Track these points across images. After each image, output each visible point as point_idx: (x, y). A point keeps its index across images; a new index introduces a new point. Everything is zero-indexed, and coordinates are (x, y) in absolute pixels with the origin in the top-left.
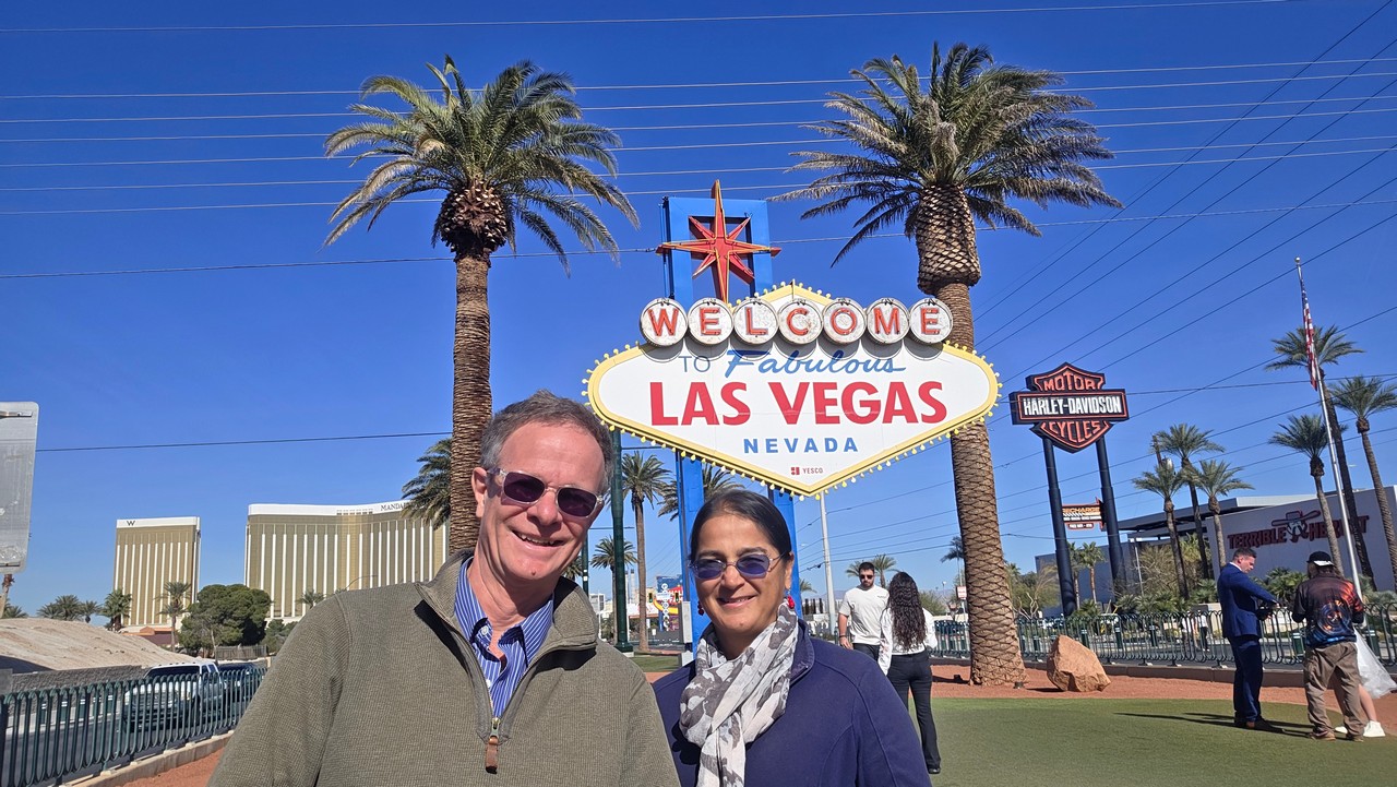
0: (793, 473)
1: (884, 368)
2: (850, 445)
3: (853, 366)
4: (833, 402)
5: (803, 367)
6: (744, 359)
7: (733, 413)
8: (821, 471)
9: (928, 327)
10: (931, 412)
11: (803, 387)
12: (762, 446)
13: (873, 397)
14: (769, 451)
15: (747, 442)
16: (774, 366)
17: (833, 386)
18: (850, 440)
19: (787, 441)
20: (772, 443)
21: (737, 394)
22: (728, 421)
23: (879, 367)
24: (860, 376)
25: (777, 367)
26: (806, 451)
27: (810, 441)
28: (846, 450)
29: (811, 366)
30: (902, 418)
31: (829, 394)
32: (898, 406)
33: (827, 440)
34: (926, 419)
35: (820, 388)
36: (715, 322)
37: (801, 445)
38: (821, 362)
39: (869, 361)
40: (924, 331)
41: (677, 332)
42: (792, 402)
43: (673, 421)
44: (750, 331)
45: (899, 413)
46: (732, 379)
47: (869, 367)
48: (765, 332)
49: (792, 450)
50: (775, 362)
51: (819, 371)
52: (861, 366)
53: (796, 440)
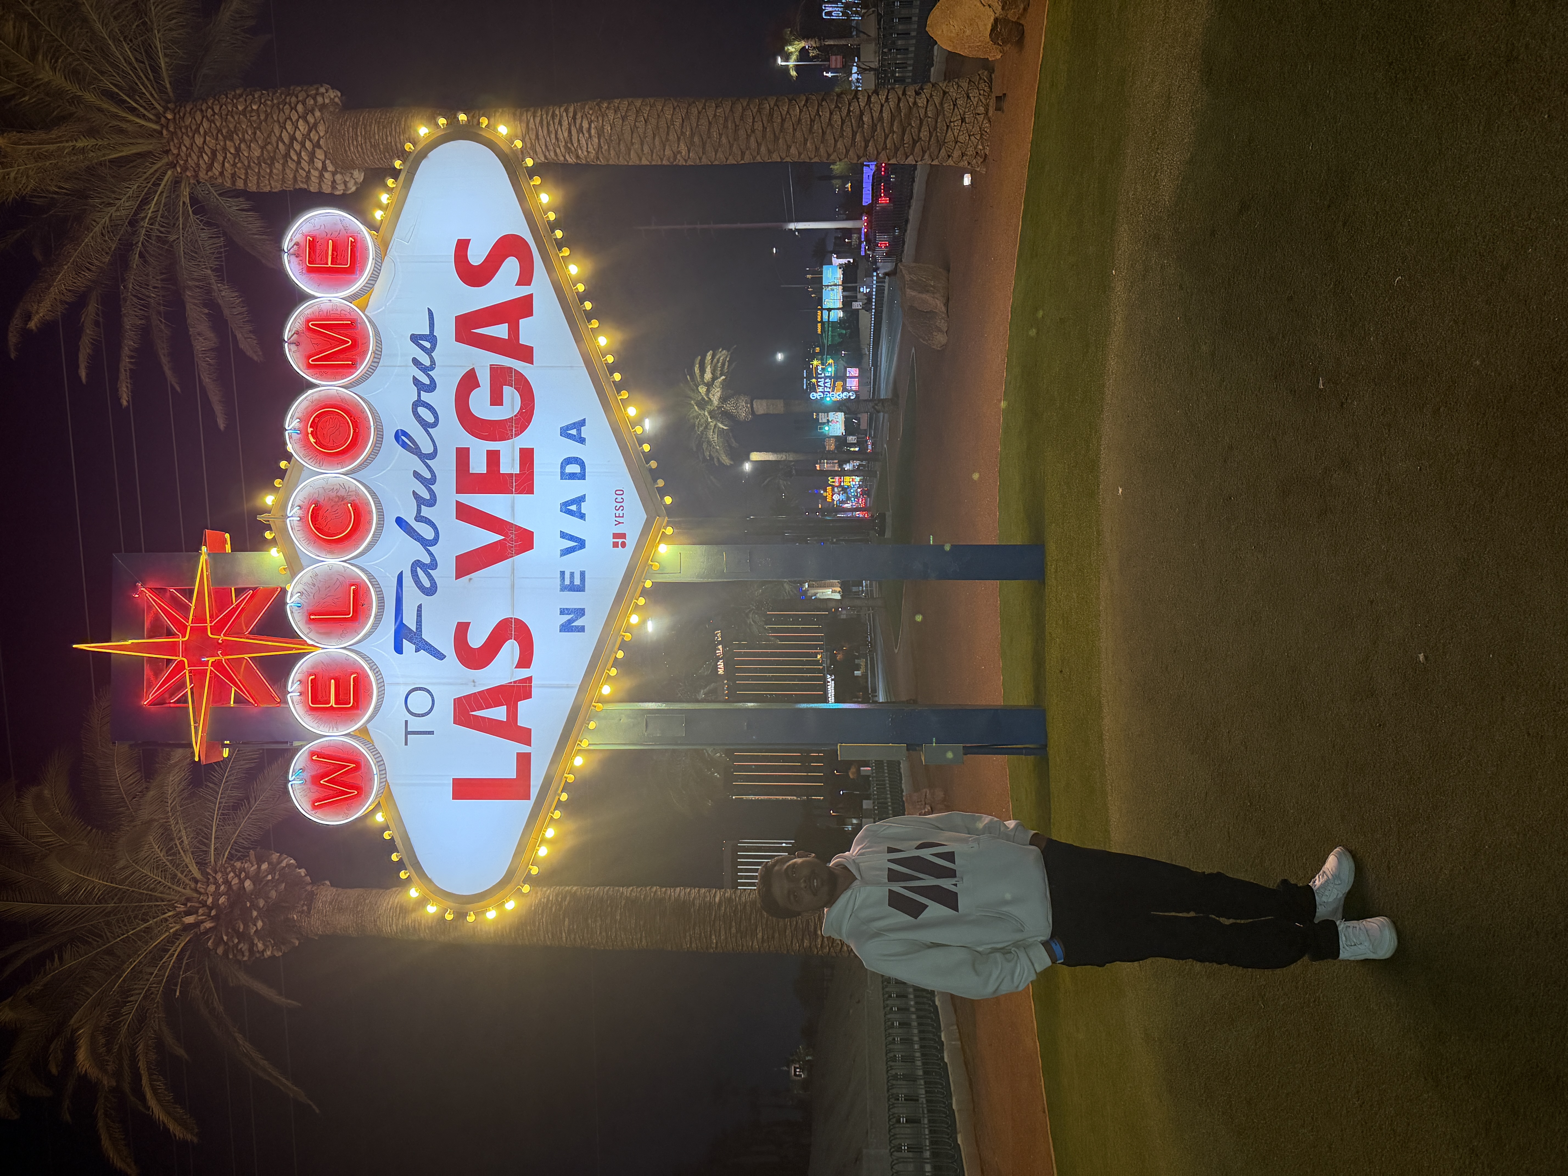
0: (624, 545)
2: (573, 432)
3: (422, 411)
4: (493, 457)
6: (410, 621)
7: (511, 649)
8: (619, 492)
10: (511, 266)
11: (465, 513)
12: (573, 600)
13: (484, 378)
14: (581, 588)
18: (564, 432)
19: (564, 552)
20: (567, 581)
21: (475, 639)
22: (525, 661)
23: (425, 361)
24: (443, 400)
26: (582, 516)
27: (564, 508)
28: (582, 441)
29: (426, 495)
30: (523, 322)
31: (477, 465)
32: (500, 331)
33: (564, 476)
34: (525, 277)
35: (467, 481)
37: (573, 526)
38: (416, 475)
43: (524, 762)
45: (514, 331)
49: (581, 544)
50: (417, 564)
51: (433, 480)
52: (425, 396)
53: (563, 535)
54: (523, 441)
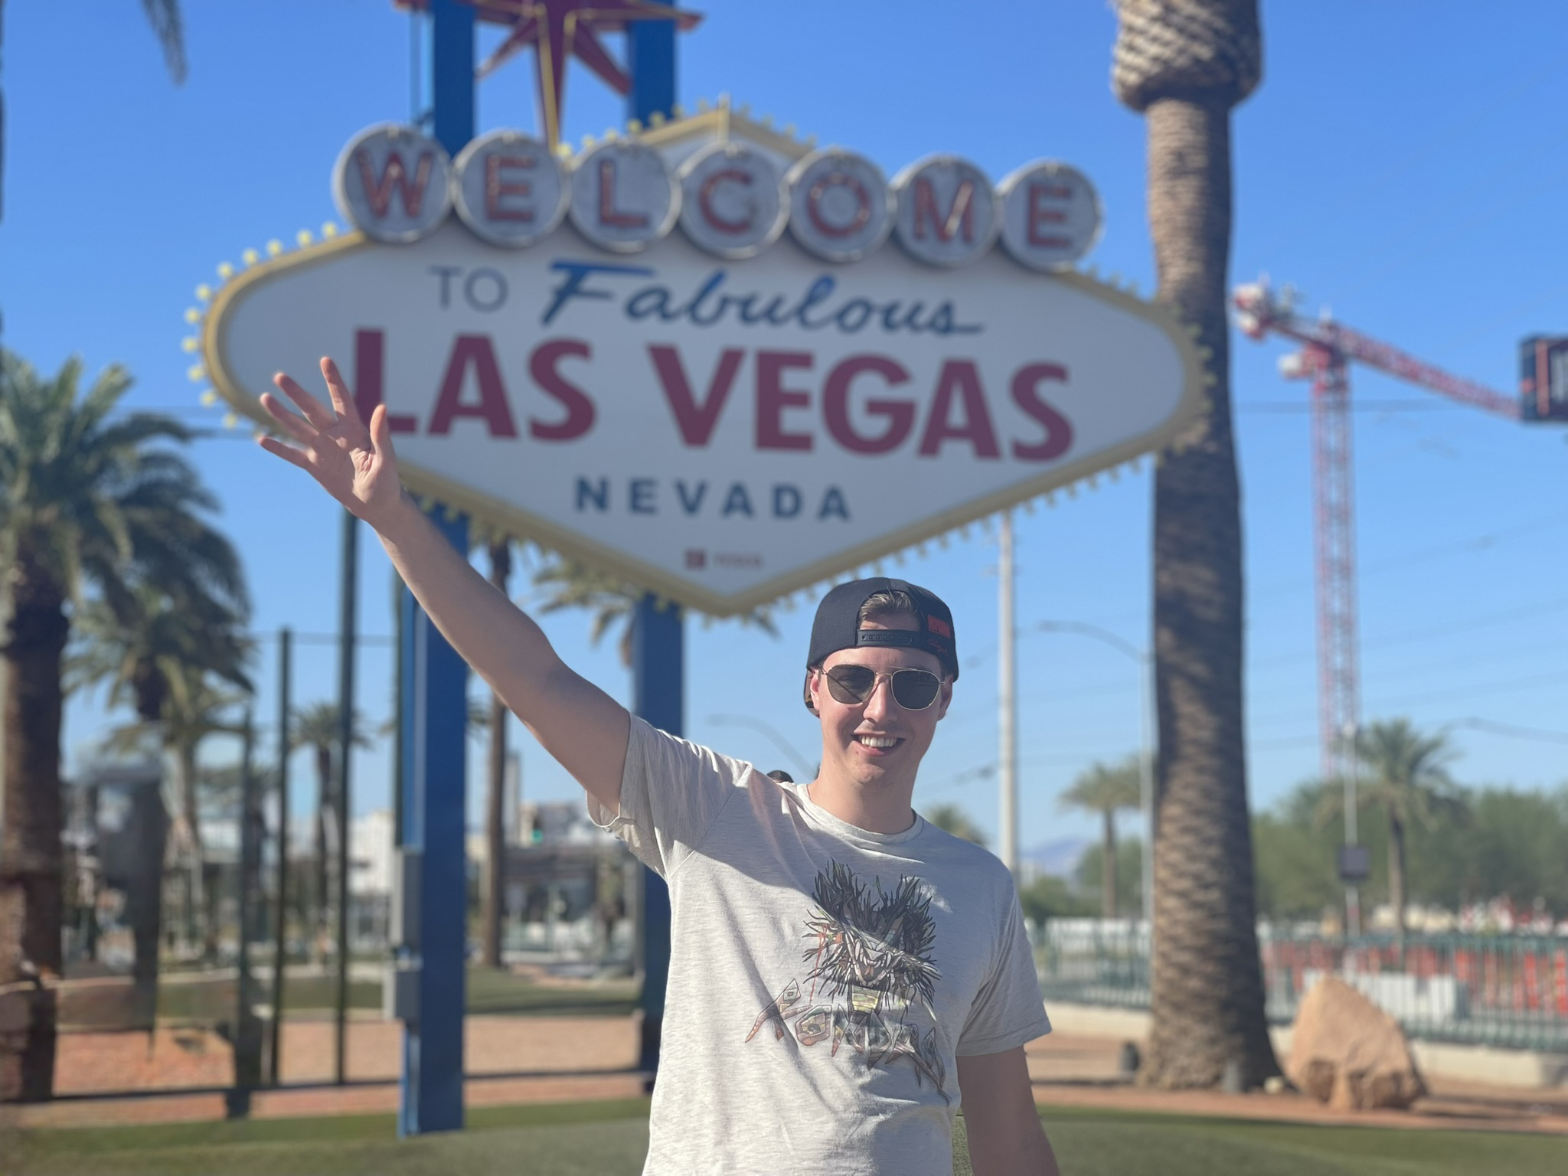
0: (690, 565)
1: (932, 325)
2: (834, 504)
3: (859, 312)
4: (800, 400)
5: (733, 311)
6: (593, 282)
7: (554, 412)
8: (758, 561)
9: (1046, 229)
10: (1035, 434)
11: (730, 361)
12: (619, 496)
13: (899, 393)
14: (635, 507)
15: (583, 487)
16: (660, 306)
17: (803, 361)
18: (834, 493)
19: (681, 488)
20: (643, 489)
21: (569, 368)
22: (542, 431)
23: (921, 320)
24: (873, 340)
25: (671, 308)
26: (726, 512)
27: (738, 490)
28: (822, 516)
29: (754, 310)
30: (964, 447)
31: (792, 380)
32: (957, 416)
33: (779, 491)
34: (1023, 452)
35: (771, 364)
36: (523, 189)
37: (715, 499)
38: (779, 301)
39: (895, 306)
40: (1034, 239)
41: (425, 212)
42: (698, 396)
43: (405, 425)
44: (609, 217)
45: (957, 434)
47: (896, 319)
48: (642, 222)
49: (691, 508)
50: (664, 295)
51: (773, 322)
52: (877, 316)
53: (702, 489)
54: (824, 441)
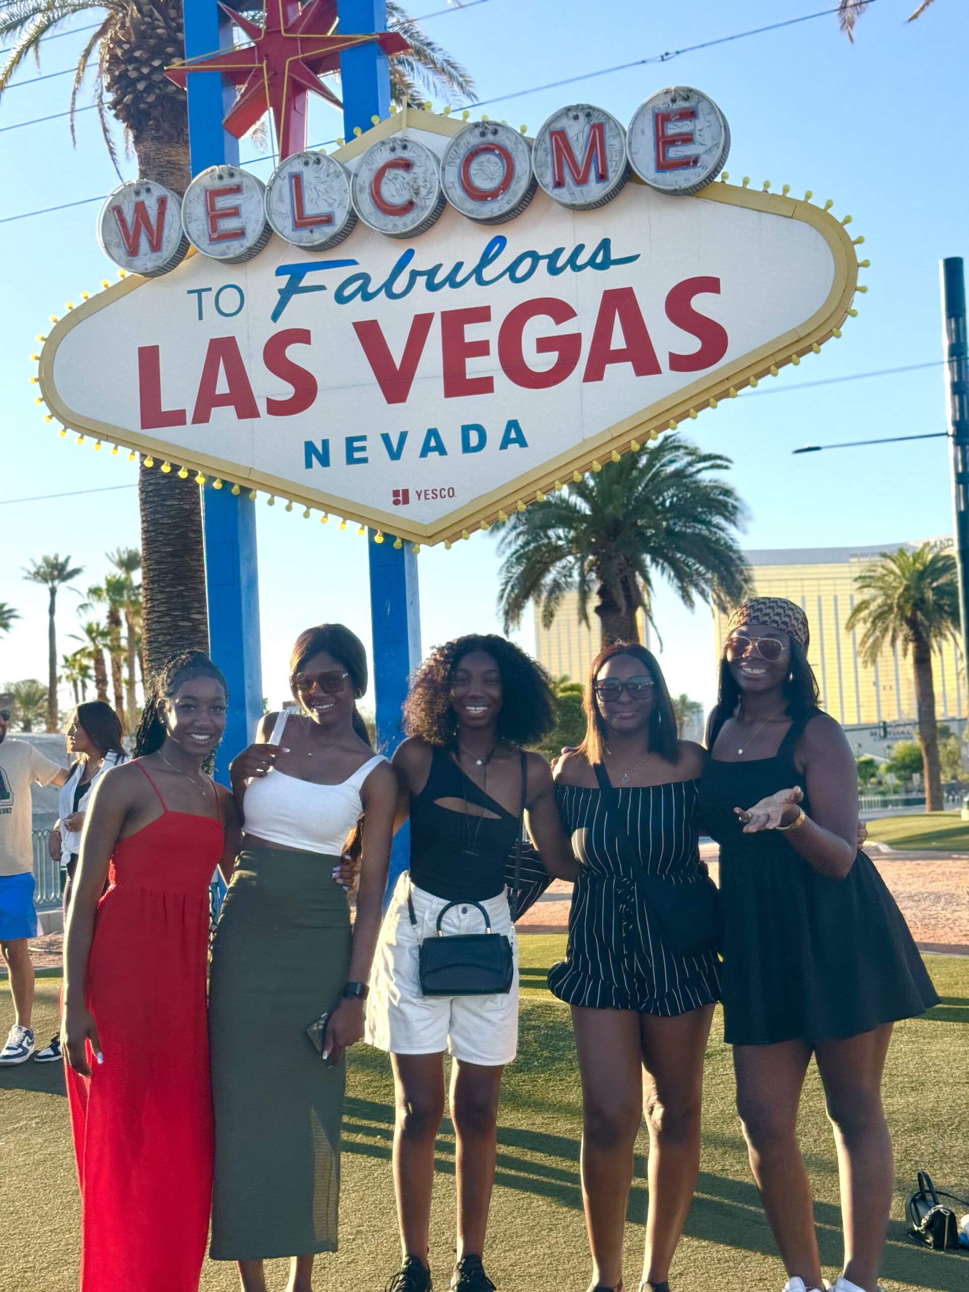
0: (396, 502)
1: (591, 262)
2: (513, 434)
3: (527, 263)
4: (481, 349)
5: (421, 281)
6: (310, 279)
7: (285, 391)
8: (451, 492)
9: (674, 153)
10: (690, 344)
11: (421, 323)
12: (338, 452)
13: (567, 328)
14: (351, 460)
15: (309, 447)
16: (363, 289)
17: (482, 314)
18: (513, 425)
19: (386, 438)
20: (356, 444)
21: (295, 353)
22: (277, 408)
23: (582, 259)
24: (541, 285)
25: (371, 289)
26: (424, 454)
27: (432, 433)
28: (504, 446)
29: (438, 279)
30: (628, 366)
31: (473, 333)
32: (618, 341)
33: (466, 430)
34: (679, 363)
35: (454, 322)
36: (235, 212)
37: (414, 445)
38: (459, 266)
39: (559, 251)
40: (663, 165)
41: (165, 245)
42: (398, 360)
43: (177, 418)
44: (302, 221)
45: (618, 357)
46: (286, 322)
47: (560, 264)
48: (328, 220)
49: (395, 455)
50: (366, 278)
51: (455, 285)
52: (543, 264)
53: (403, 436)
54: (502, 381)
